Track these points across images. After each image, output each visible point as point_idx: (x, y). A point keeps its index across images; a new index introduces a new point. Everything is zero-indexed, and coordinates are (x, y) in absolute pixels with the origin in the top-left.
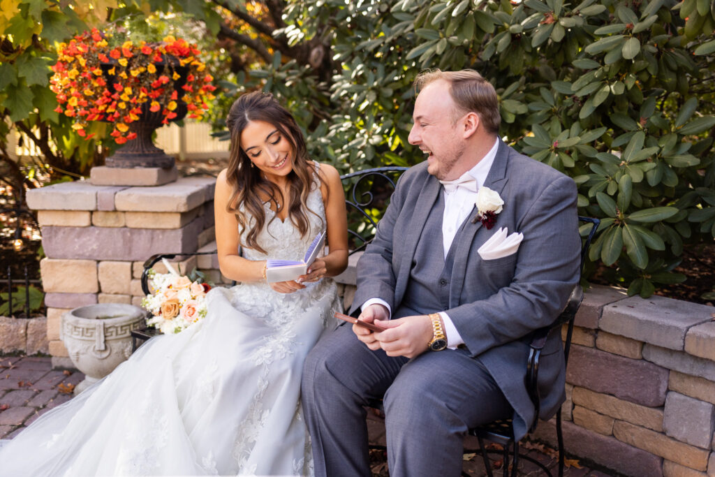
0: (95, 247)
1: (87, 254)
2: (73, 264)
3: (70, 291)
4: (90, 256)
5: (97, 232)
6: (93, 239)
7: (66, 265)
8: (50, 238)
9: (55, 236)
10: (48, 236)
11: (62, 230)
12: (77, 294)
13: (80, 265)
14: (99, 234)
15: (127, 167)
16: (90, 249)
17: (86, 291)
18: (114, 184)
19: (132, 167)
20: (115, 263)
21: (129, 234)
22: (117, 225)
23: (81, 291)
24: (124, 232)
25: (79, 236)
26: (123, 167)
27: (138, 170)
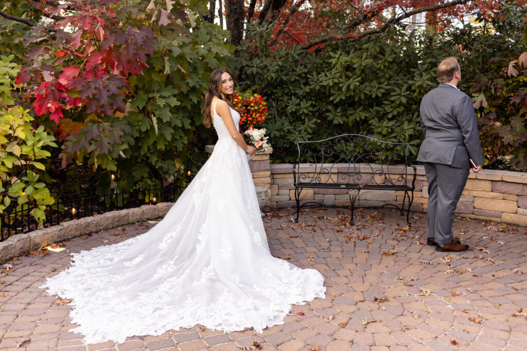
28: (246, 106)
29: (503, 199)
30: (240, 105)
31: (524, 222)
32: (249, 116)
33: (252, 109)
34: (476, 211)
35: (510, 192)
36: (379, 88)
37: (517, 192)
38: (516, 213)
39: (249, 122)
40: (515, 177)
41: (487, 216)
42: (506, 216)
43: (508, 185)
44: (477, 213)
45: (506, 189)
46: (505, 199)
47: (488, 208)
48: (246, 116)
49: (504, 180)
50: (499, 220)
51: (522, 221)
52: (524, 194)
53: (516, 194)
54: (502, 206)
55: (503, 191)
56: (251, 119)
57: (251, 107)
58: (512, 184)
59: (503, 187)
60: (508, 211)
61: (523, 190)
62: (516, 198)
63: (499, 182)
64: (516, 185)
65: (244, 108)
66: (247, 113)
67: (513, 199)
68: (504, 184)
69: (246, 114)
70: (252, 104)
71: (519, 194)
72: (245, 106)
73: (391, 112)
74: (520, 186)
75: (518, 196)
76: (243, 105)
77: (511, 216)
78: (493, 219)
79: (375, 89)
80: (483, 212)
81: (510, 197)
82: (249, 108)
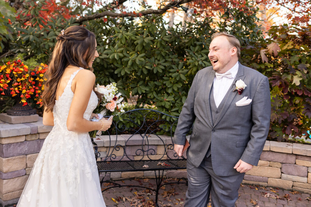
0: (26, 149)
1: (23, 153)
2: (18, 158)
3: (15, 170)
4: (24, 153)
5: (28, 143)
6: (26, 146)
7: (14, 159)
8: (7, 149)
9: (9, 148)
10: (7, 148)
11: (13, 145)
12: (18, 171)
13: (20, 158)
14: (28, 144)
15: (28, 115)
16: (24, 150)
17: (21, 169)
18: (22, 122)
19: (30, 115)
20: (34, 154)
21: (39, 142)
22: (35, 139)
23: (19, 169)
24: (38, 141)
25: (19, 146)
26: (26, 115)
27: (32, 116)
28: (35, 77)
29: (269, 166)
30: (27, 75)
31: (287, 186)
32: (37, 88)
33: (42, 80)
34: (246, 177)
35: (276, 160)
36: (158, 64)
37: (282, 160)
38: (280, 178)
39: (37, 95)
40: (282, 148)
41: (256, 181)
42: (272, 181)
43: (274, 154)
44: (247, 179)
45: (273, 158)
46: (271, 166)
47: (257, 174)
48: (34, 88)
49: (271, 150)
50: (265, 184)
51: (286, 185)
52: (288, 162)
53: (281, 162)
54: (269, 172)
55: (270, 160)
56: (39, 91)
57: (40, 78)
58: (278, 154)
59: (269, 156)
60: (274, 176)
61: (287, 159)
62: (280, 165)
63: (266, 152)
64: (281, 155)
65: (32, 79)
66: (35, 85)
67: (278, 167)
68: (271, 153)
69: (34, 87)
70: (41, 75)
71: (283, 162)
72: (33, 77)
73: (170, 87)
74: (285, 156)
75: (282, 163)
76: (31, 76)
77: (276, 181)
78: (261, 183)
79: (155, 65)
80: (253, 177)
81: (276, 165)
82: (38, 79)
